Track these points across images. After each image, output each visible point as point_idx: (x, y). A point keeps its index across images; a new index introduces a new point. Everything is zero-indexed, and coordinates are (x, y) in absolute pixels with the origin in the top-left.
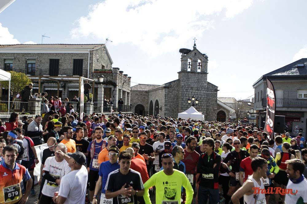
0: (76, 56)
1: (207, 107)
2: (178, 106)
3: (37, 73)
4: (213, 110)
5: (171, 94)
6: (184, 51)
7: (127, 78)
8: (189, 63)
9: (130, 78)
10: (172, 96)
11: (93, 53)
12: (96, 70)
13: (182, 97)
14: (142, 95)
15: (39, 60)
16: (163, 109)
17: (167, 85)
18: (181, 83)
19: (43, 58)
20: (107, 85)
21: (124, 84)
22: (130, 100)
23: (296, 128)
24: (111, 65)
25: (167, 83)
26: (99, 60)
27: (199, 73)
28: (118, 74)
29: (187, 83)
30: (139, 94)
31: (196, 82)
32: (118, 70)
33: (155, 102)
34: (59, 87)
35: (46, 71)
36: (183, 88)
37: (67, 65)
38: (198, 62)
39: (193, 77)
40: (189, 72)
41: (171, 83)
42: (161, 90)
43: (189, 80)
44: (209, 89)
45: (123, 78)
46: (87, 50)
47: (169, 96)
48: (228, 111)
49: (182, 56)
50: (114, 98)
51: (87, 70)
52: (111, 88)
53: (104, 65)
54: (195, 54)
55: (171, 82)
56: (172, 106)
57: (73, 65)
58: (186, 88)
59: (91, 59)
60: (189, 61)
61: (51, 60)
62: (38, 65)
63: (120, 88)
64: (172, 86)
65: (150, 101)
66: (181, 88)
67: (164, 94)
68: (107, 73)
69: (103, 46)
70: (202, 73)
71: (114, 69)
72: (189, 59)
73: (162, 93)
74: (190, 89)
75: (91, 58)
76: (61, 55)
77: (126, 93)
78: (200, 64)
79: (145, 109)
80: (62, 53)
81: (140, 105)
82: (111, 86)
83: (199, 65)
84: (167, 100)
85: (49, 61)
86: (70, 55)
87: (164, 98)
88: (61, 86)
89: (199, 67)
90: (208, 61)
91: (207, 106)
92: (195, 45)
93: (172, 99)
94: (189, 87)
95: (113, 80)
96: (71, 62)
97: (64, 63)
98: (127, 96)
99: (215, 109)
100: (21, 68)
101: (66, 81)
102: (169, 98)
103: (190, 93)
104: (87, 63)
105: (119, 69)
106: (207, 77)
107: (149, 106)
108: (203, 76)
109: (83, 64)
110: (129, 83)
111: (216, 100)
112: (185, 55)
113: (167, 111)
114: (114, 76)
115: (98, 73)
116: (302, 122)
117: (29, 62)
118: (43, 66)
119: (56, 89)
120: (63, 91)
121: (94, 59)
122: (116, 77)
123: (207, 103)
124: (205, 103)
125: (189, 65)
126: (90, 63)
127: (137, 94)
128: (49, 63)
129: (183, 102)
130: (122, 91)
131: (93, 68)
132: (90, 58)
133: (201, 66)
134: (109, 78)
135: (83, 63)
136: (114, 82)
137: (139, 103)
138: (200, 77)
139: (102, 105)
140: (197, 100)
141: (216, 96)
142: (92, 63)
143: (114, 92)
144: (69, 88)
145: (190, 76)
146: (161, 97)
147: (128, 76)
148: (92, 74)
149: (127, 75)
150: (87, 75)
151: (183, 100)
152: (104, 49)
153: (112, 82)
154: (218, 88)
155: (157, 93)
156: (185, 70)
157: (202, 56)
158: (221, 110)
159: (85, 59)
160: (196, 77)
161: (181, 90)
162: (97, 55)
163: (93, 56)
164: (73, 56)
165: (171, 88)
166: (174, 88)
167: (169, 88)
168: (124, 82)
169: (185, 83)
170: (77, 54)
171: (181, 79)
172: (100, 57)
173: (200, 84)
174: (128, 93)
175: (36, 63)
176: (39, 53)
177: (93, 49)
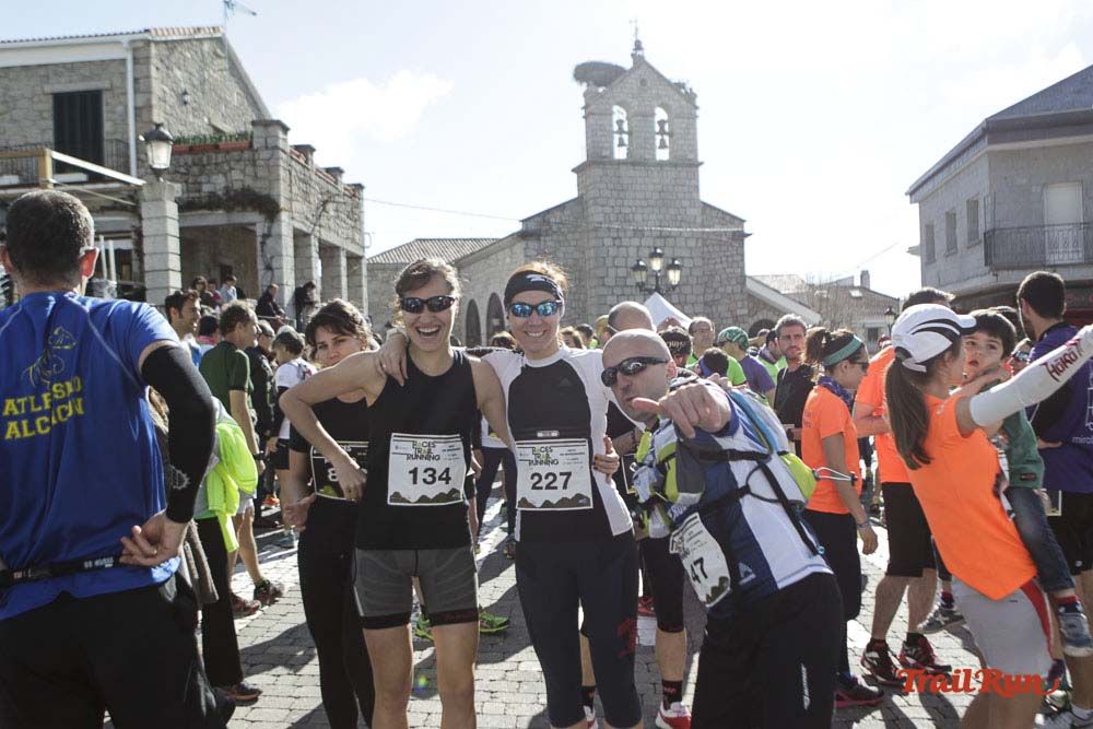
0: (63, 80)
6: (594, 75)
7: (342, 187)
8: (620, 122)
9: (359, 187)
11: (148, 58)
13: (600, 272)
17: (532, 226)
18: (592, 210)
21: (322, 207)
22: (365, 289)
25: (533, 217)
26: (187, 98)
27: (661, 164)
28: (282, 155)
29: (617, 209)
31: (652, 202)
32: (281, 135)
36: (600, 234)
37: (21, 129)
38: (657, 119)
39: (640, 181)
40: (620, 163)
41: (548, 216)
42: (507, 251)
43: (622, 195)
45: (314, 177)
46: (119, 43)
49: (585, 95)
50: (269, 273)
51: (128, 145)
52: (251, 227)
54: (643, 82)
55: (548, 212)
57: (50, 123)
58: (614, 234)
59: (142, 87)
60: (619, 113)
63: (299, 226)
64: (555, 228)
65: (467, 304)
66: (592, 233)
68: (227, 151)
69: (210, 33)
70: (676, 166)
71: (262, 128)
72: (616, 108)
73: (514, 262)
74: (630, 234)
75: (142, 85)
77: (343, 254)
78: (666, 128)
82: (251, 217)
83: (662, 132)
89: (662, 141)
90: (698, 112)
91: (706, 303)
92: (638, 46)
95: (259, 184)
96: (41, 112)
97: (7, 117)
98: (350, 273)
99: (739, 312)
103: (632, 251)
104: (119, 109)
105: (288, 131)
106: (698, 181)
107: (464, 324)
108: (683, 175)
109: (105, 116)
110: (356, 211)
111: (743, 278)
112: (601, 90)
114: (262, 163)
121: (157, 87)
122: (272, 167)
123: (705, 292)
124: (700, 289)
125: (621, 131)
126: (136, 108)
129: (603, 291)
130: (314, 242)
132: (136, 80)
133: (671, 135)
134: (239, 178)
135: (105, 108)
136: (265, 192)
138: (667, 181)
141: (739, 258)
142: (149, 107)
143: (269, 241)
145: (626, 180)
149: (340, 172)
151: (604, 285)
152: (219, 51)
153: (254, 194)
154: (745, 224)
155: (490, 266)
156: (605, 153)
157: (671, 92)
158: (761, 318)
159: (111, 89)
160: (654, 184)
161: (593, 242)
162: (178, 73)
163: (153, 69)
164: (48, 77)
165: (547, 238)
166: (561, 238)
167: (542, 238)
168: (325, 203)
169: (608, 210)
170: (71, 68)
171: (592, 193)
172: (196, 83)
173: (672, 211)
174: (350, 256)
177: (147, 36)
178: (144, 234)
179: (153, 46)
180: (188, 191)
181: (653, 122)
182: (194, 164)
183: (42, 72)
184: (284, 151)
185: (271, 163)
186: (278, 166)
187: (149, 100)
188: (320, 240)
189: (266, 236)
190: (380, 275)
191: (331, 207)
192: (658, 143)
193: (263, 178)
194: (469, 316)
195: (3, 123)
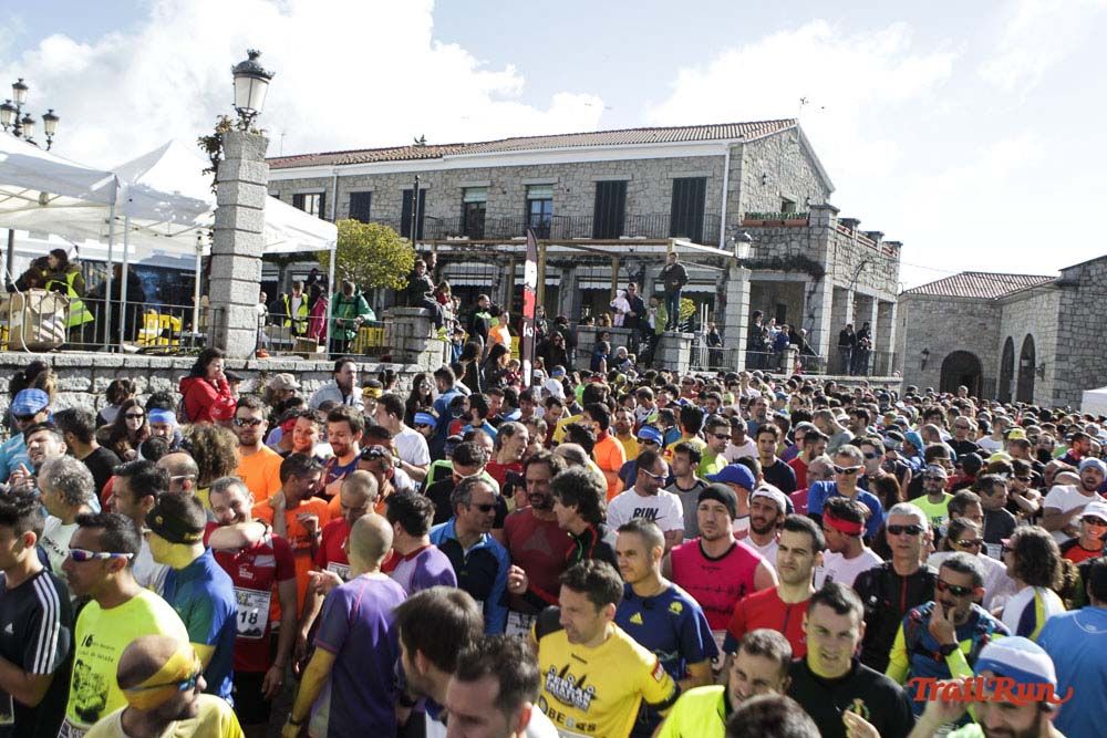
0: (681, 169)
3: (556, 231)
5: (1086, 311)
7: (879, 248)
9: (896, 245)
10: (1092, 318)
11: (740, 155)
12: (751, 217)
14: (972, 315)
15: (562, 186)
16: (1051, 373)
17: (1071, 275)
19: (576, 178)
20: (787, 270)
21: (862, 266)
22: (893, 330)
24: (828, 197)
25: (1073, 267)
26: (766, 180)
28: (829, 230)
30: (960, 311)
32: (831, 216)
33: (1022, 343)
34: (615, 280)
35: (584, 225)
37: (651, 202)
41: (1089, 268)
42: (1045, 295)
45: (856, 244)
46: (722, 144)
47: (1075, 318)
50: (811, 321)
51: (720, 218)
52: (801, 285)
53: (792, 197)
55: (1089, 263)
56: (1089, 363)
57: (670, 200)
59: (735, 177)
61: (601, 187)
62: (559, 205)
63: (838, 284)
64: (1095, 279)
65: (1004, 340)
67: (1058, 310)
68: (790, 227)
69: (787, 126)
71: (817, 211)
73: (1049, 308)
75: (735, 174)
76: (633, 166)
77: (875, 302)
79: (986, 369)
80: (635, 160)
81: (966, 353)
82: (804, 277)
84: (1068, 335)
85: (593, 189)
86: (661, 163)
87: (1056, 328)
88: (626, 275)
93: (1092, 333)
95: (811, 253)
96: (665, 191)
97: (642, 193)
98: (881, 316)
100: (508, 216)
101: (646, 258)
102: (1075, 330)
104: (717, 192)
105: (835, 211)
107: (1000, 358)
109: (707, 196)
110: (892, 265)
113: (1063, 383)
114: (814, 237)
115: (756, 226)
117: (533, 194)
118: (575, 206)
121: (745, 176)
122: (822, 242)
126: (728, 192)
127: (953, 312)
128: (593, 196)
130: (851, 295)
131: (742, 211)
132: (730, 171)
134: (797, 247)
135: (707, 191)
136: (815, 259)
137: (962, 346)
139: (743, 344)
142: (738, 191)
143: (814, 296)
146: (1046, 324)
147: (884, 239)
148: (735, 233)
149: (880, 235)
150: (719, 235)
152: (793, 139)
153: (808, 261)
155: (1029, 308)
159: (713, 177)
162: (761, 162)
163: (743, 163)
164: (672, 166)
165: (1086, 289)
167: (1080, 289)
168: (864, 262)
170: (687, 161)
172: (773, 166)
174: (882, 304)
175: (555, 199)
176: (564, 164)
177: (741, 140)
178: (728, 300)
179: (745, 148)
180: (759, 254)
182: (765, 235)
183: (668, 163)
184: (832, 229)
185: (821, 237)
186: (827, 240)
187: (739, 185)
188: (855, 293)
190: (923, 305)
191: (868, 266)
193: (813, 249)
194: (1006, 351)
195: (639, 198)
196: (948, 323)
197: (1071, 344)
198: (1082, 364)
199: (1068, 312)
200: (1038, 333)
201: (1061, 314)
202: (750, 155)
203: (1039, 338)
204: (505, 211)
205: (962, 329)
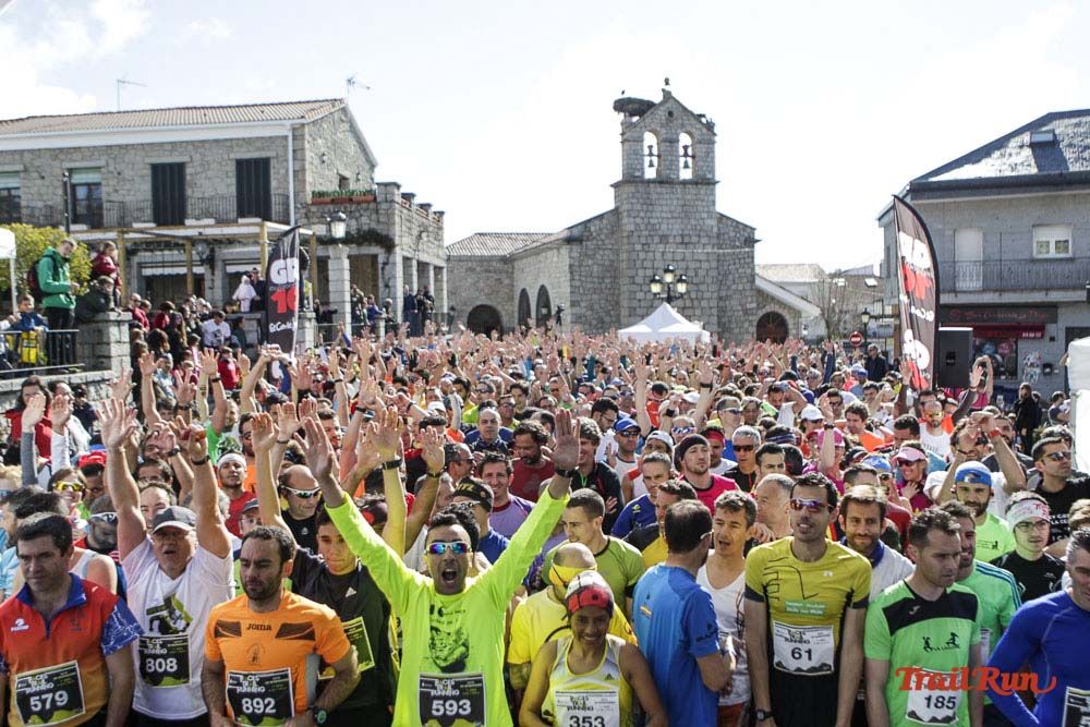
0: (243, 150)
1: (721, 304)
2: (617, 303)
3: (110, 216)
4: (741, 313)
5: (590, 262)
6: (632, 108)
7: (431, 216)
8: (650, 147)
9: (442, 213)
10: (595, 268)
11: (303, 136)
12: (318, 195)
13: (632, 273)
14: (490, 272)
15: (111, 168)
16: (567, 317)
17: (576, 232)
18: (625, 221)
19: (126, 160)
20: (359, 244)
21: (419, 237)
22: (445, 292)
23: (1031, 361)
24: (373, 171)
25: (577, 225)
26: (325, 158)
27: (685, 183)
28: (396, 206)
29: (646, 220)
30: (478, 269)
31: (676, 215)
32: (396, 192)
33: (536, 294)
34: (191, 264)
35: (141, 210)
36: (635, 239)
37: (213, 184)
38: (681, 144)
39: (666, 197)
40: (649, 182)
41: (589, 225)
42: (555, 251)
43: (650, 207)
44: (726, 236)
45: (415, 216)
46: (283, 125)
47: (583, 269)
48: (797, 313)
49: (622, 124)
50: (387, 290)
51: (288, 197)
52: (375, 257)
53: (347, 174)
54: (670, 114)
55: (589, 221)
56: (596, 307)
57: (234, 181)
58: (643, 240)
59: (299, 157)
60: (650, 139)
61: (158, 171)
62: (111, 189)
63: (406, 254)
64: (594, 234)
65: (519, 293)
66: (625, 240)
67: (568, 263)
68: (359, 203)
69: (338, 106)
70: (697, 183)
71: (382, 187)
72: (647, 135)
73: (561, 260)
74: (657, 240)
75: (299, 153)
76: (191, 147)
77: (431, 268)
78: (690, 151)
79: (505, 319)
80: (192, 142)
81: (486, 306)
82: (375, 250)
83: (686, 155)
84: (578, 283)
85: (148, 172)
86: (220, 144)
87: (568, 278)
88: (198, 258)
89: (686, 162)
90: (716, 139)
91: (720, 298)
92: (667, 82)
93: (596, 280)
94: (652, 233)
95: (381, 227)
96: (227, 172)
97: (204, 175)
98: (436, 280)
99: (749, 306)
100: (50, 203)
101: (215, 240)
102: (583, 279)
103: (658, 256)
104: (282, 171)
105: (398, 187)
106: (714, 197)
107: (516, 309)
108: (702, 192)
109: (272, 176)
110: (440, 233)
111: (752, 277)
112: (635, 119)
114: (383, 212)
115: (327, 203)
116: (1052, 339)
117: (77, 179)
118: (129, 190)
119: (183, 270)
120: (208, 277)
121: (309, 155)
122: (390, 215)
123: (720, 290)
124: (713, 288)
125: (651, 154)
126: (294, 171)
127: (472, 270)
128: (149, 179)
129: (635, 288)
130: (414, 263)
131: (309, 189)
132: (294, 151)
133: (693, 157)
134: (367, 222)
135: (272, 171)
136: (384, 233)
137: (482, 300)
138: (689, 197)
140: (680, 281)
141: (750, 260)
142: (303, 170)
143: (387, 267)
144: (226, 263)
145: (654, 196)
146: (558, 275)
147: (433, 209)
148: (304, 210)
149: (429, 205)
150: (288, 214)
151: (634, 283)
152: (343, 118)
153: (378, 234)
154: (756, 232)
155: (540, 262)
156: (637, 174)
157: (693, 122)
158: (769, 310)
159: (277, 157)
160: (678, 199)
161: (626, 247)
162: (320, 141)
163: (306, 143)
164: (232, 147)
165: (589, 243)
166: (600, 243)
167: (584, 243)
168: (421, 232)
169: (638, 220)
170: (248, 141)
171: (625, 207)
172: (329, 144)
173: (693, 222)
174: (436, 268)
175: (104, 183)
176: (111, 146)
177: (303, 121)
178: (330, 278)
179: (307, 129)
181: (677, 147)
183: (229, 144)
184: (397, 203)
185: (389, 212)
186: (394, 214)
187: (304, 165)
188: (418, 261)
189: (385, 264)
191: (424, 235)
192: (682, 164)
193: (383, 223)
194: (521, 301)
195: (201, 180)
196: (469, 280)
197: (581, 291)
198: (591, 308)
199: (577, 264)
200: (552, 284)
201: (571, 266)
202: (311, 135)
203: (553, 288)
204: (45, 198)
205: (482, 285)
